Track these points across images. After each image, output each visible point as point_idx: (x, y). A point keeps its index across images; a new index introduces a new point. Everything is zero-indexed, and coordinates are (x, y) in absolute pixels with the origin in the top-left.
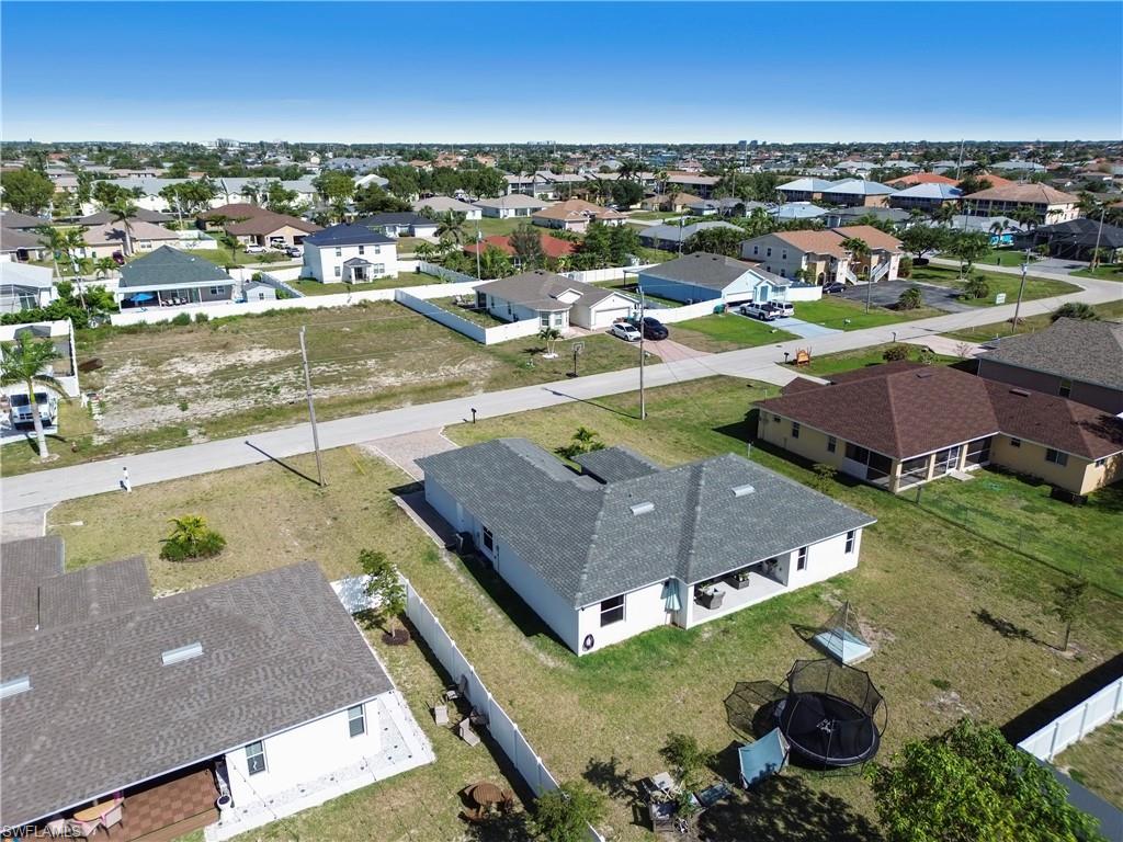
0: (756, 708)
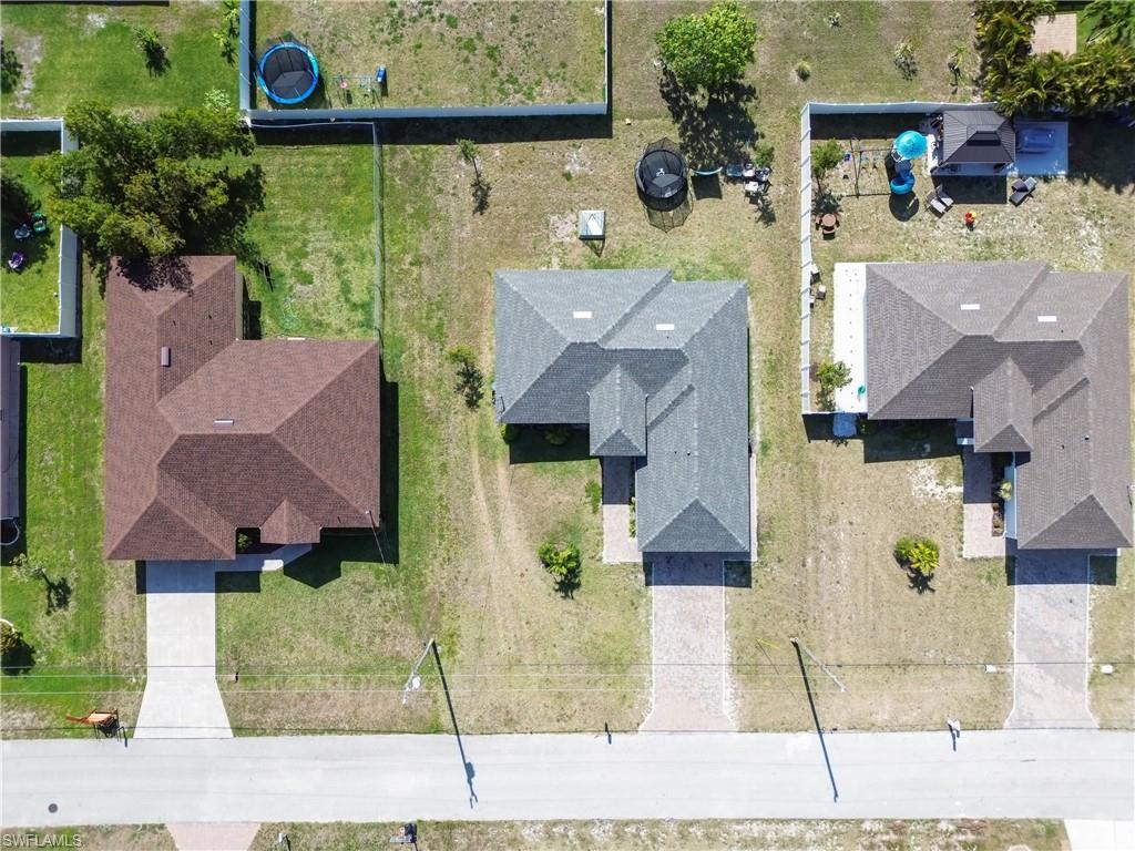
0: (671, 213)
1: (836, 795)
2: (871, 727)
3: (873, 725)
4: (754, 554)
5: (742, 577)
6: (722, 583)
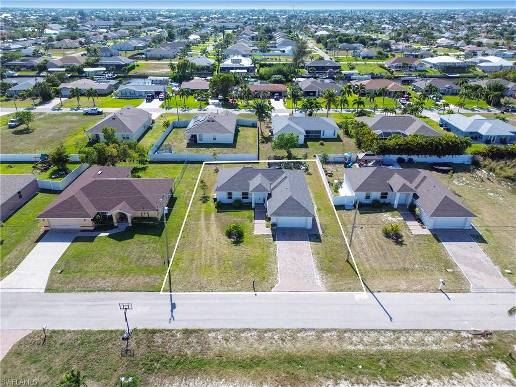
1: (391, 318)
2: (399, 291)
3: (399, 290)
4: (321, 233)
5: (317, 239)
6: (308, 241)
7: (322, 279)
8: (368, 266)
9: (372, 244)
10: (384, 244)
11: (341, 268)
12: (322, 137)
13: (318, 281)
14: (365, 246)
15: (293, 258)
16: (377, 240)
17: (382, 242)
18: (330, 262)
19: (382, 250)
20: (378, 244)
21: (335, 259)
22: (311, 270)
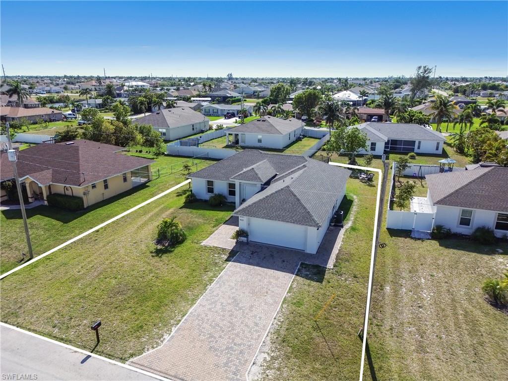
4: (330, 264)
5: (315, 274)
6: (293, 273)
7: (269, 368)
8: (415, 367)
9: (449, 312)
10: (482, 319)
11: (336, 352)
12: (416, 150)
13: (255, 369)
14: (428, 313)
15: (235, 300)
16: (466, 304)
17: (477, 313)
18: (317, 328)
19: (474, 331)
20: (465, 316)
21: (331, 325)
22: (255, 335)
